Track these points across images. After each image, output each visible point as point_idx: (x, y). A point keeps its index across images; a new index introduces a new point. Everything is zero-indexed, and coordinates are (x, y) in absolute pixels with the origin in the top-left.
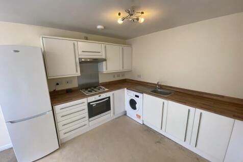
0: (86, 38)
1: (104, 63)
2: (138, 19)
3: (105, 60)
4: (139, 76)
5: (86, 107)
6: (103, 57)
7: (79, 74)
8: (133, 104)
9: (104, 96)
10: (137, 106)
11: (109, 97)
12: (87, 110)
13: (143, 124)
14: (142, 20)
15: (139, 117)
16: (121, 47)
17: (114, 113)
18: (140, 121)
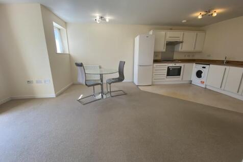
0: (171, 29)
1: (181, 44)
2: (212, 14)
3: (182, 42)
4: (209, 56)
5: (167, 69)
6: (181, 40)
7: (164, 50)
8: (199, 74)
9: (178, 65)
10: (202, 75)
11: (181, 67)
12: (166, 71)
13: (205, 88)
14: (215, 15)
15: (202, 82)
16: (195, 33)
17: (182, 79)
18: (203, 86)
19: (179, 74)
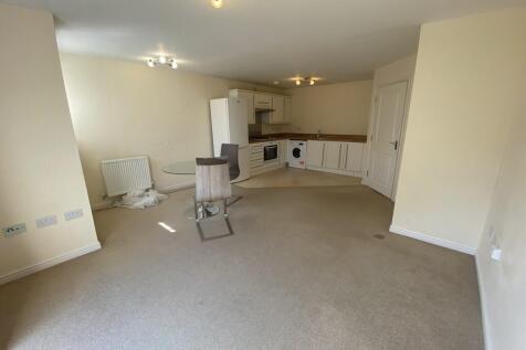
1: (271, 113)
5: (263, 150)
8: (296, 153)
9: (273, 143)
10: (301, 153)
11: (277, 146)
12: (263, 153)
13: (306, 169)
15: (302, 163)
17: (279, 162)
18: (303, 167)
19: (275, 156)
